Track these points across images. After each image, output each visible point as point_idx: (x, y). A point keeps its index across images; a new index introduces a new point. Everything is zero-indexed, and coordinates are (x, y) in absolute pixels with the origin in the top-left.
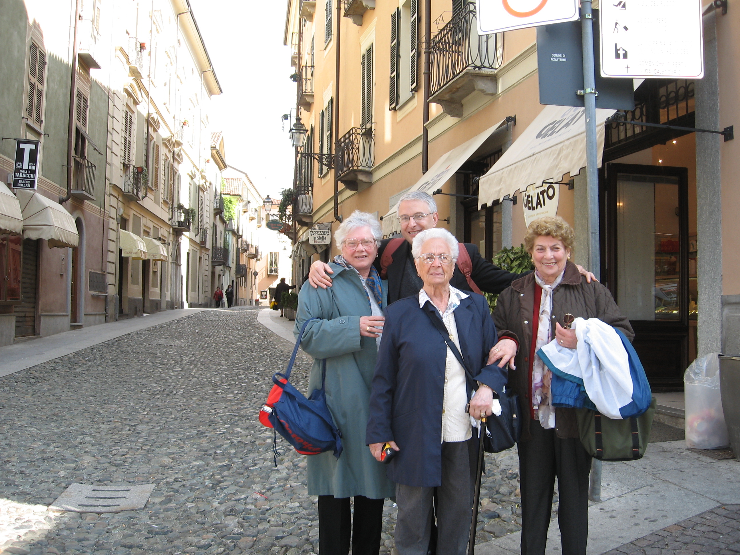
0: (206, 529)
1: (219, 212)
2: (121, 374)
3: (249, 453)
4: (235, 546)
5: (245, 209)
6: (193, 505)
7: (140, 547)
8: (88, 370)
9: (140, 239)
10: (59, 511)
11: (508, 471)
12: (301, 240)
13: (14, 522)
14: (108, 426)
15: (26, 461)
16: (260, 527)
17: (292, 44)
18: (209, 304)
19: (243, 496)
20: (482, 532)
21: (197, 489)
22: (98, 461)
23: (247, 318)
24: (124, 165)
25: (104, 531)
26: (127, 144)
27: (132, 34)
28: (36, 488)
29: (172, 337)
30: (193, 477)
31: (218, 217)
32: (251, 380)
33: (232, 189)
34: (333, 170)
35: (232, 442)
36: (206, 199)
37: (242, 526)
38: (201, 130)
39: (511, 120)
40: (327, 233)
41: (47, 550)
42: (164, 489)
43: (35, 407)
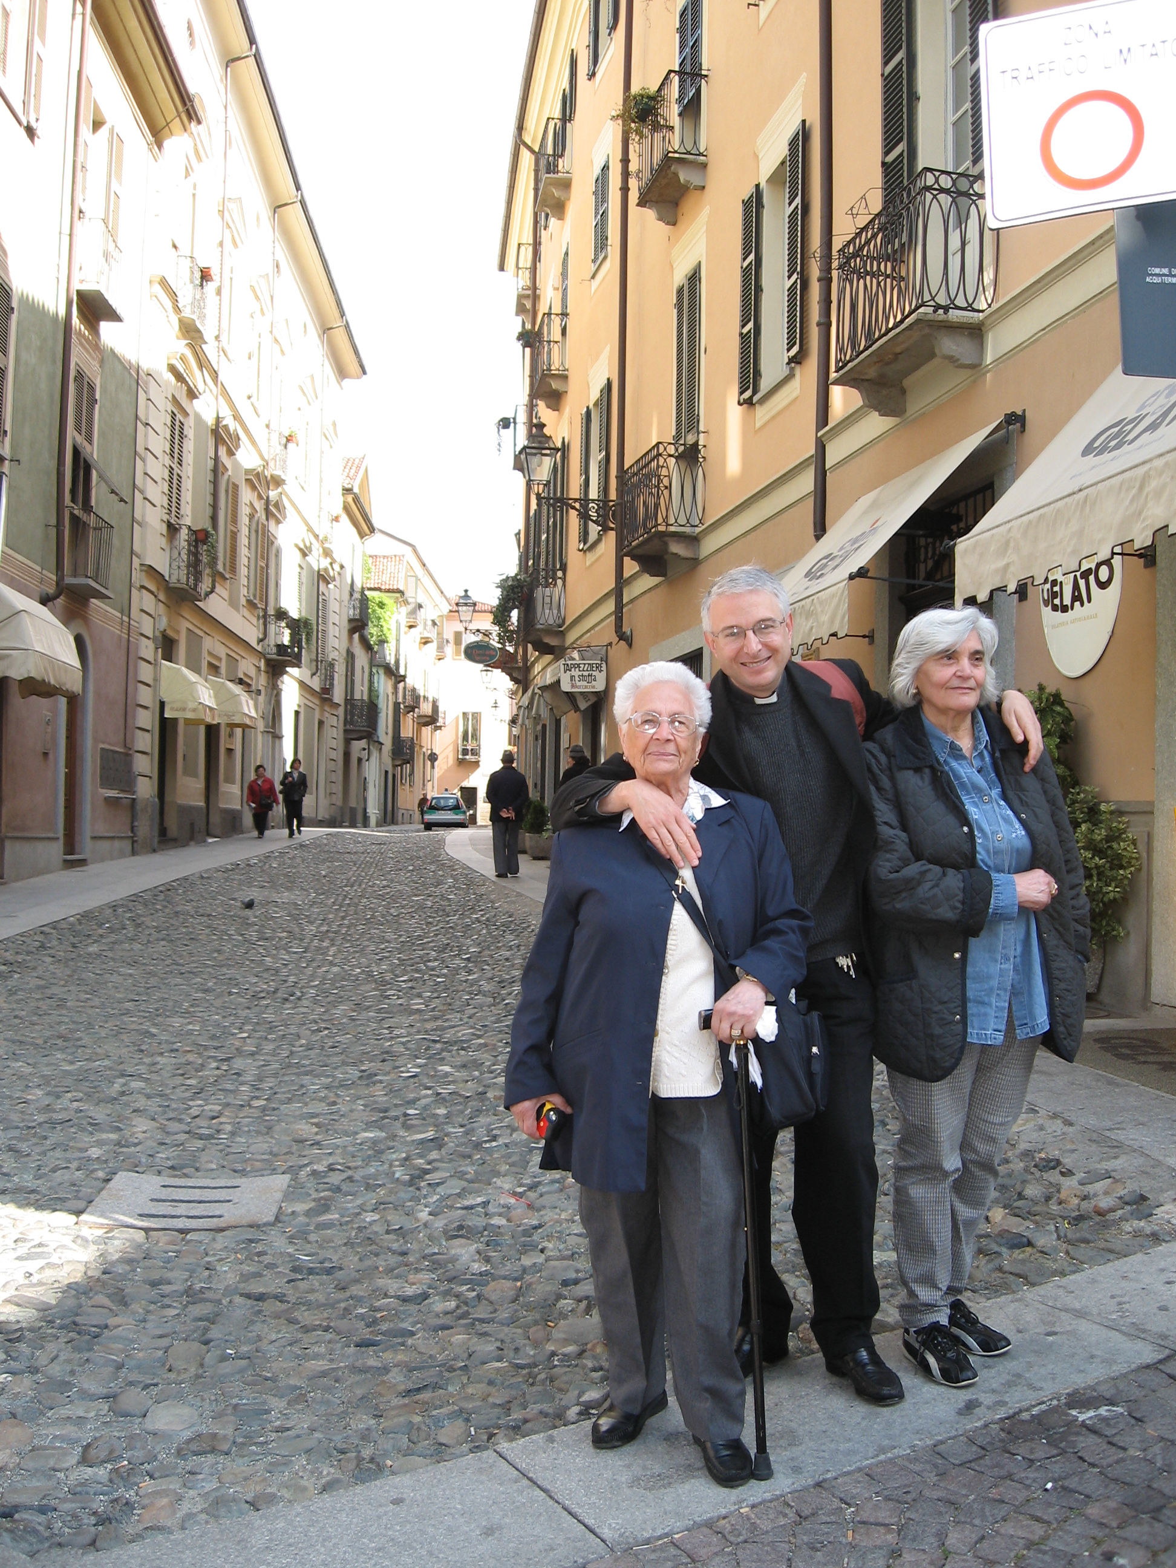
0: (412, 1264)
1: (358, 625)
2: (181, 956)
3: (477, 1116)
4: (479, 1296)
5: (411, 621)
6: (376, 1217)
7: (280, 1298)
8: (111, 950)
9: (202, 681)
10: (101, 1226)
11: (1036, 1155)
12: (539, 681)
13: (13, 1246)
14: (174, 1061)
15: (17, 1127)
16: (527, 1261)
17: (518, 268)
18: (339, 819)
19: (479, 1200)
20: (1000, 1275)
21: (380, 1186)
22: (163, 1129)
23: (423, 848)
24: (170, 525)
25: (199, 1266)
26: (175, 481)
27: (185, 249)
28: (47, 1181)
29: (273, 884)
30: (367, 1161)
31: (356, 636)
32: (456, 971)
33: (385, 578)
34: (612, 534)
35: (439, 1094)
36: (332, 598)
37: (488, 1260)
38: (322, 452)
39: (1015, 421)
40: (599, 667)
41: (90, 1303)
42: (311, 1184)
43: (17, 1021)
